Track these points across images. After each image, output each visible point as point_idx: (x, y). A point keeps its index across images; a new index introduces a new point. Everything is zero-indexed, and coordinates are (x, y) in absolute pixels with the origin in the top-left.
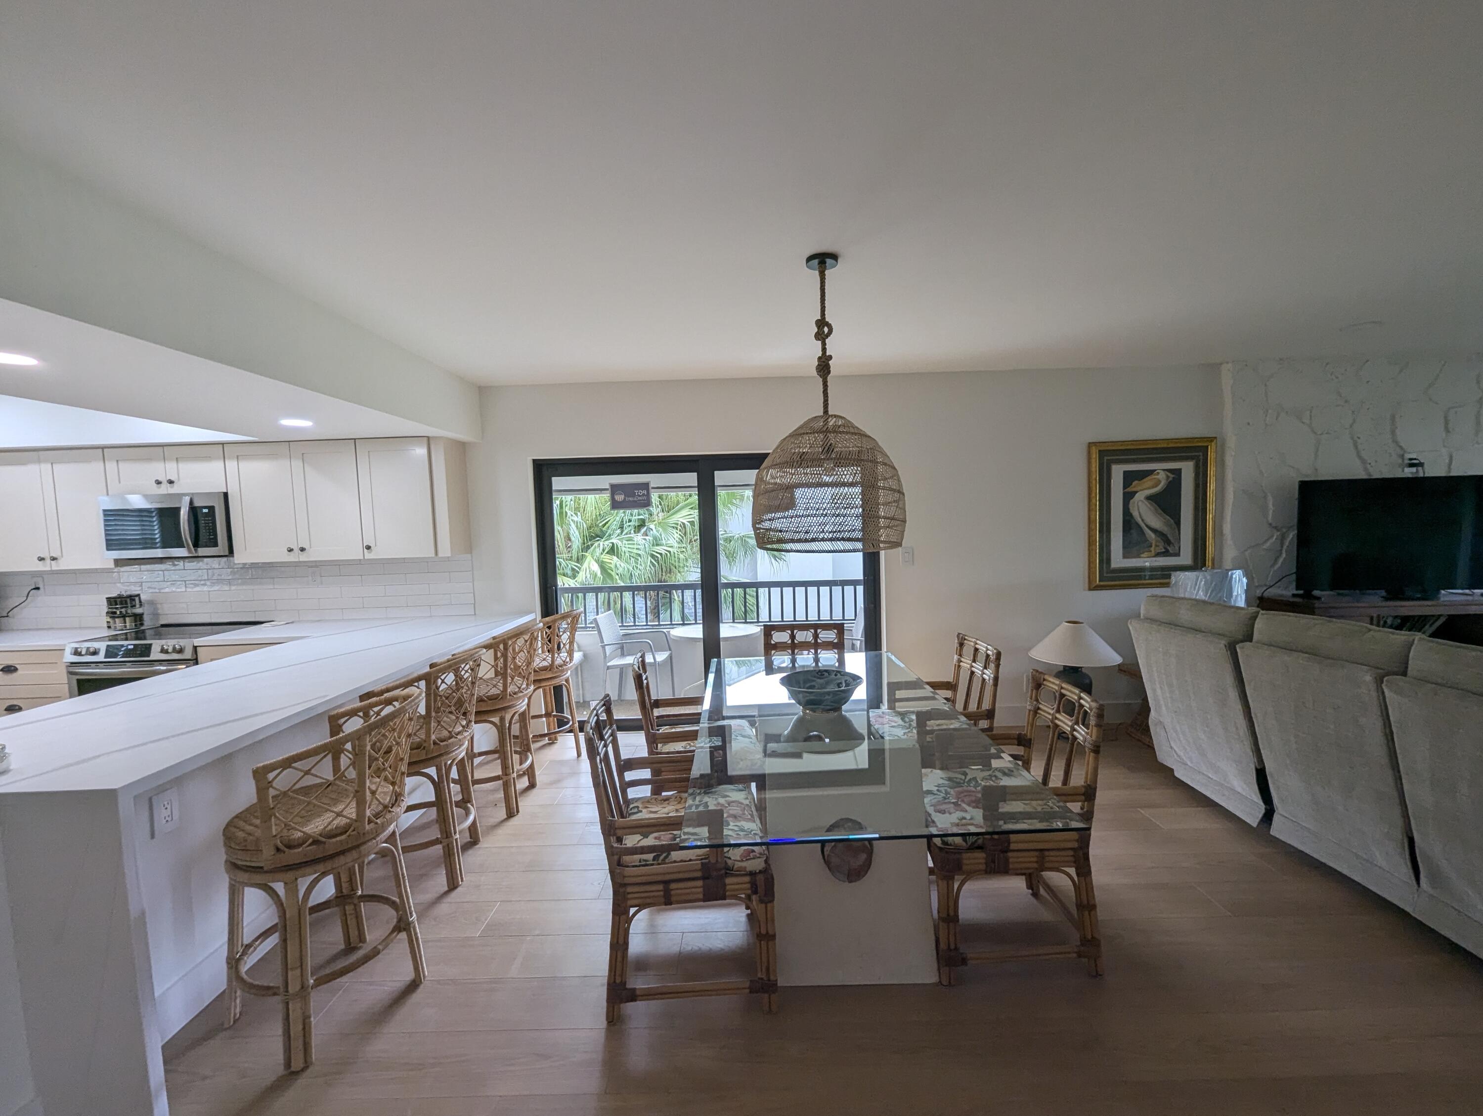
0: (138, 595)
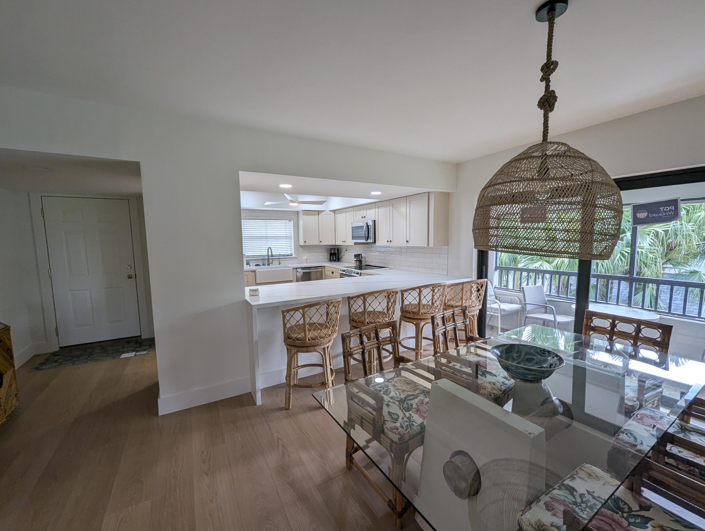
0: (361, 255)
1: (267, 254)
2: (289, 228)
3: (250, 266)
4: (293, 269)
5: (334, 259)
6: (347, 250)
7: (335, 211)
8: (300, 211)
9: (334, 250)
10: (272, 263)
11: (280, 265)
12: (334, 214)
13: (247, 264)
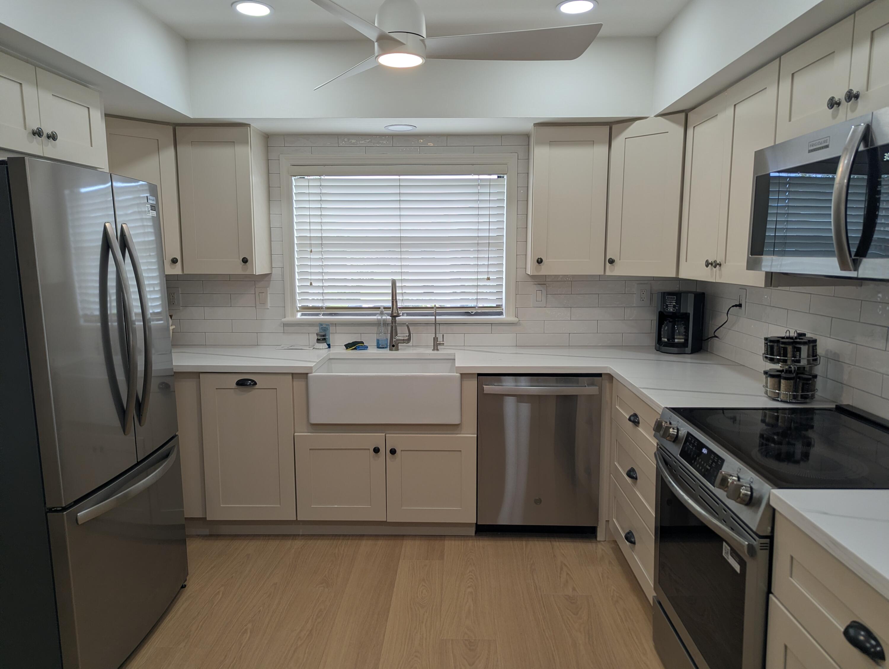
1: (390, 305)
2: (491, 205)
3: (329, 346)
4: (464, 376)
5: (676, 340)
6: (740, 306)
7: (686, 112)
8: (529, 127)
9: (678, 302)
10: (409, 340)
11: (438, 350)
12: (682, 130)
13: (318, 340)
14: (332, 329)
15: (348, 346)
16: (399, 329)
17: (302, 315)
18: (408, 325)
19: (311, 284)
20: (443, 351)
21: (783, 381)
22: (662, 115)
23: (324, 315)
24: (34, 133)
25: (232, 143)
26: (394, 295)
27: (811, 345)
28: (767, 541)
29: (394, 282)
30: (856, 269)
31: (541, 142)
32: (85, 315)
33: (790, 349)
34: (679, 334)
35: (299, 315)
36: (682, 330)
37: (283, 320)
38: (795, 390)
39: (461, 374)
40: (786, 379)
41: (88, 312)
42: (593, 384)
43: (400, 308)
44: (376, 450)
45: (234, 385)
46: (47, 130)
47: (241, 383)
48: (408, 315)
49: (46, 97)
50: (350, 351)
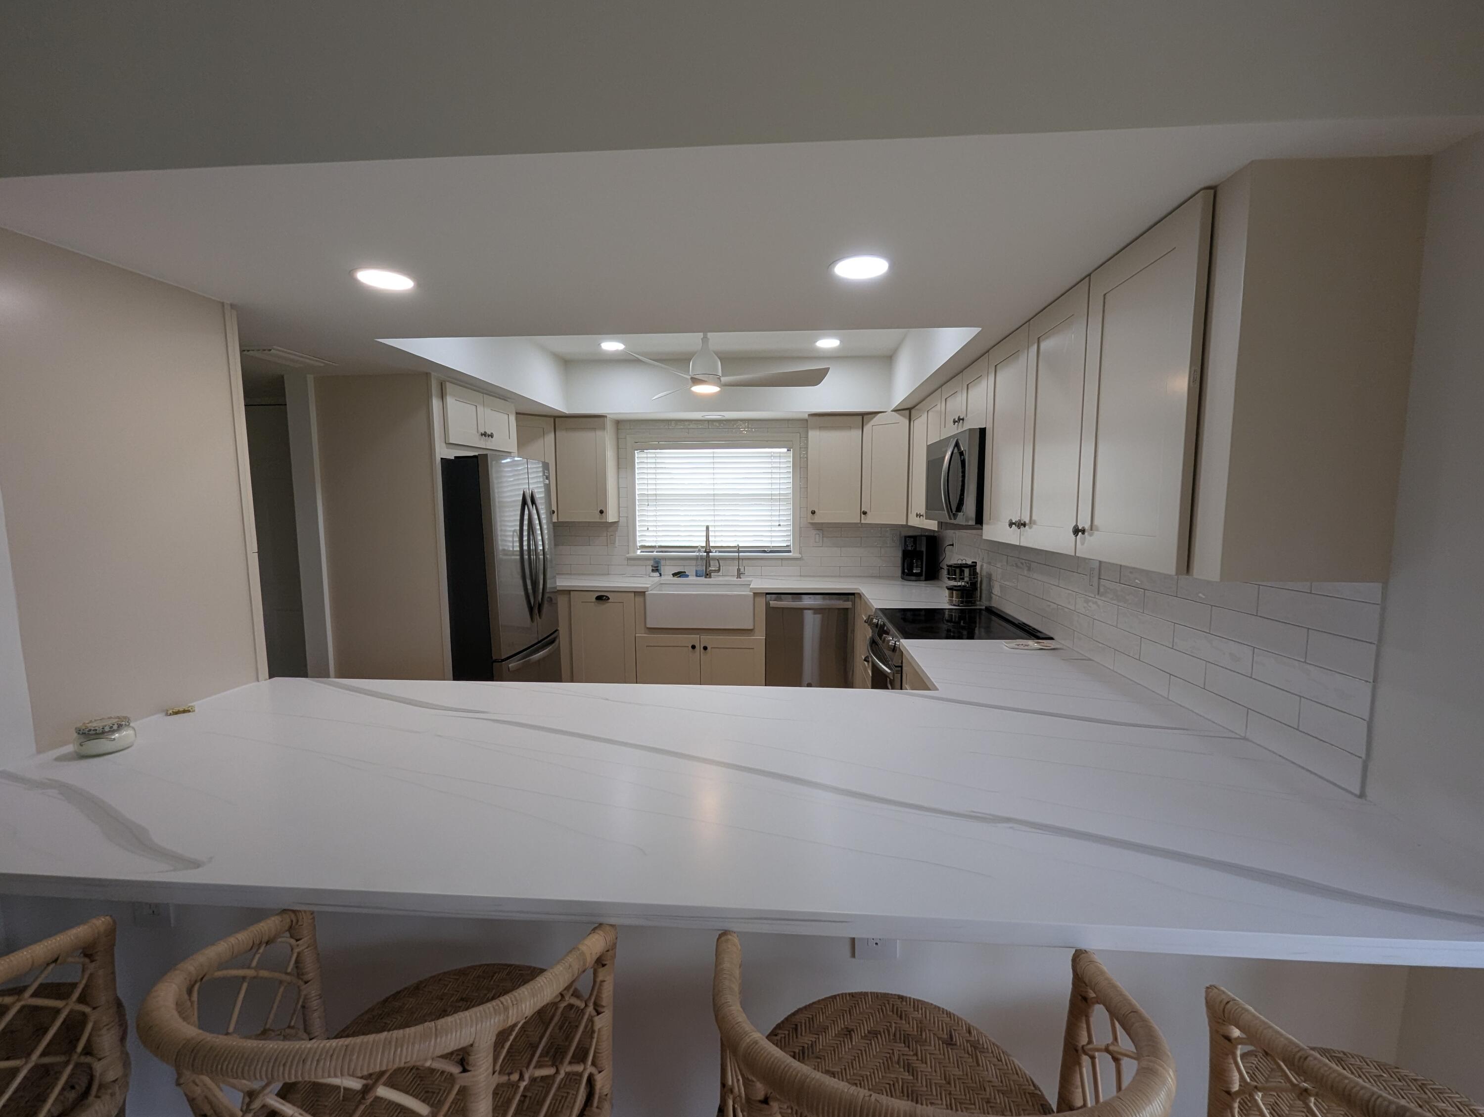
1: (704, 544)
2: (781, 471)
3: (661, 575)
4: (756, 594)
5: (914, 571)
6: (953, 545)
7: (910, 410)
8: (806, 416)
9: (915, 542)
10: (719, 570)
11: (740, 578)
12: (908, 422)
13: (653, 571)
14: (663, 562)
15: (674, 575)
16: (712, 562)
17: (641, 552)
18: (718, 559)
19: (648, 529)
20: (744, 579)
21: (954, 592)
22: (895, 410)
23: (657, 552)
24: (482, 435)
25: (594, 429)
26: (707, 537)
27: (972, 568)
28: (900, 669)
29: (707, 528)
30: (955, 519)
31: (815, 428)
32: (504, 550)
33: (958, 571)
34: (917, 567)
35: (639, 552)
36: (919, 563)
37: (627, 555)
38: (962, 597)
39: (754, 593)
40: (955, 590)
41: (506, 548)
42: (848, 600)
43: (712, 547)
44: (693, 647)
45: (594, 600)
46: (489, 432)
47: (599, 598)
48: (720, 552)
49: (488, 411)
50: (675, 578)
